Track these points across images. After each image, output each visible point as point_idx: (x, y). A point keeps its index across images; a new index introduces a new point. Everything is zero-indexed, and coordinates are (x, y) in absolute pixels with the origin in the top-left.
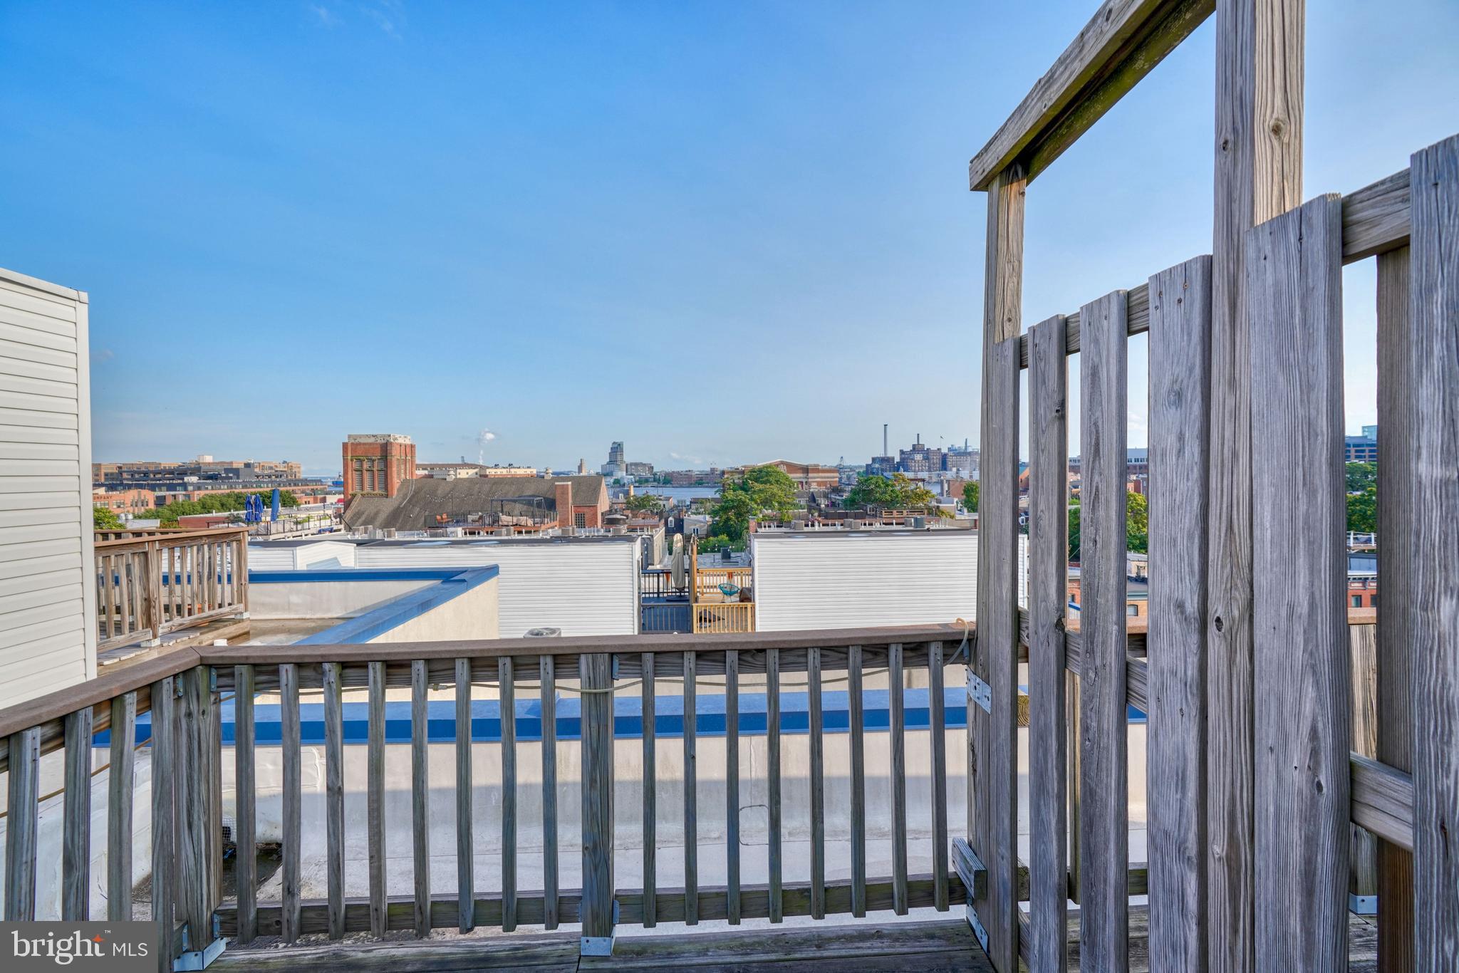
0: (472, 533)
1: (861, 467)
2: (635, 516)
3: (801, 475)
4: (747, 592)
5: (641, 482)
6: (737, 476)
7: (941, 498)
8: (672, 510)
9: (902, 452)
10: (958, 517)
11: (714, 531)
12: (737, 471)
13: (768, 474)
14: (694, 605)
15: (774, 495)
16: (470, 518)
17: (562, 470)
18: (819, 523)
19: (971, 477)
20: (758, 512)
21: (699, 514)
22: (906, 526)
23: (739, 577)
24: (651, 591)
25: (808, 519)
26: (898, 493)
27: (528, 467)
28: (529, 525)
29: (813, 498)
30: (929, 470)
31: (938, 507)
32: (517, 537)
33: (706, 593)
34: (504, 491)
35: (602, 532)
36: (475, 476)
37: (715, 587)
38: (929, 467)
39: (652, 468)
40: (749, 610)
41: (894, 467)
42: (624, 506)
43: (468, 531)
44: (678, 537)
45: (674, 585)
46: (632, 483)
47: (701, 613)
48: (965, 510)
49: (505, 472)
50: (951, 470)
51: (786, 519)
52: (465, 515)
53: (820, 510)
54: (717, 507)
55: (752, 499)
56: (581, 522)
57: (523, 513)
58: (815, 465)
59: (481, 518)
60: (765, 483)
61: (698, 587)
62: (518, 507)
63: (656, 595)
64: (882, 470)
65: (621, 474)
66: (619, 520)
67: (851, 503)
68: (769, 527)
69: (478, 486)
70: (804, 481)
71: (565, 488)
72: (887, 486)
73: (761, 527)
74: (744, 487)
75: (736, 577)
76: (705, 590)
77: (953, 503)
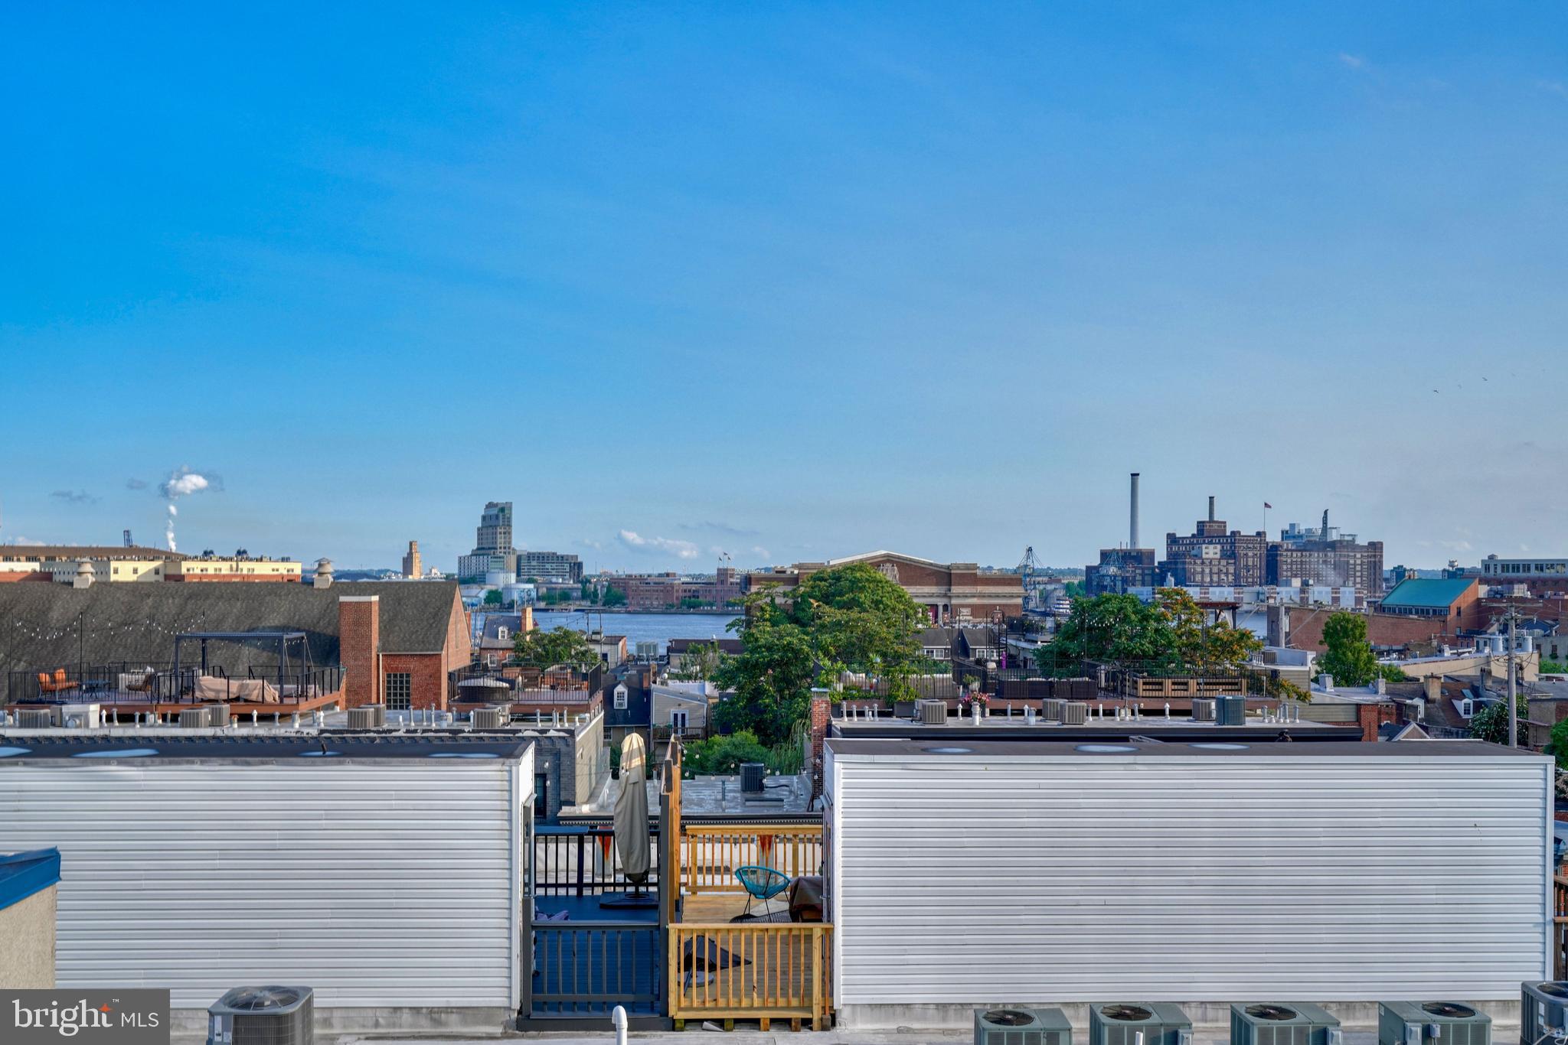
0: (126, 718)
1: (1073, 572)
2: (532, 682)
3: (934, 589)
4: (812, 893)
5: (553, 599)
6: (781, 589)
7: (1274, 649)
8: (624, 666)
9: (1172, 539)
10: (1316, 697)
11: (722, 721)
12: (780, 577)
13: (855, 585)
14: (672, 926)
15: (869, 637)
16: (124, 679)
17: (365, 569)
18: (983, 707)
19: (1336, 600)
20: (834, 678)
21: (689, 677)
22: (1197, 719)
23: (789, 846)
24: (562, 880)
25: (956, 698)
26: (1173, 637)
27: (283, 560)
28: (269, 699)
29: (962, 646)
30: (1237, 584)
31: (1275, 674)
32: (238, 730)
33: (704, 888)
34: (213, 616)
35: (449, 720)
36: (153, 578)
37: (727, 870)
38: (1237, 576)
39: (580, 565)
40: (817, 944)
41: (1153, 574)
42: (508, 657)
43: (115, 711)
44: (633, 742)
45: (619, 865)
46: (530, 601)
47: (688, 944)
48: (1329, 680)
49: (225, 568)
50: (1288, 584)
51: (901, 695)
52: (112, 674)
53: (984, 676)
54: (733, 659)
55: (816, 646)
56: (399, 696)
57: (257, 671)
58: (967, 567)
59: (150, 680)
60: (848, 606)
61: (684, 870)
62: (248, 654)
63: (573, 892)
64: (1125, 581)
65: (505, 579)
66: (493, 690)
67: (1058, 658)
68: (861, 714)
69: (150, 601)
70: (941, 602)
71: (365, 609)
72: (1145, 618)
73: (840, 715)
74: (797, 615)
75: (780, 847)
76: (700, 879)
77: (1303, 664)
